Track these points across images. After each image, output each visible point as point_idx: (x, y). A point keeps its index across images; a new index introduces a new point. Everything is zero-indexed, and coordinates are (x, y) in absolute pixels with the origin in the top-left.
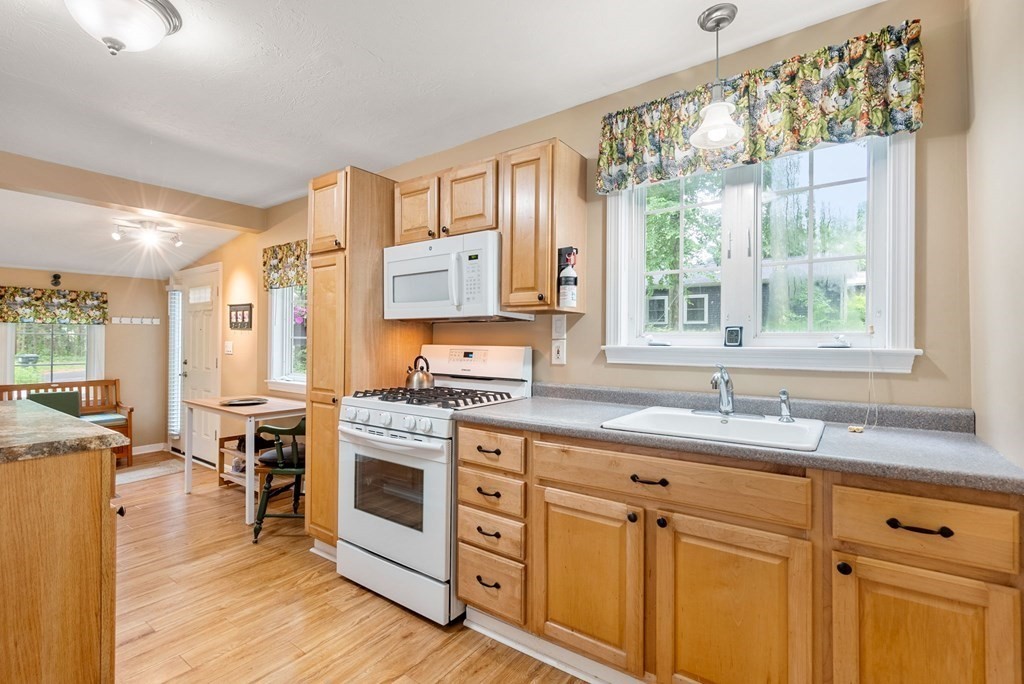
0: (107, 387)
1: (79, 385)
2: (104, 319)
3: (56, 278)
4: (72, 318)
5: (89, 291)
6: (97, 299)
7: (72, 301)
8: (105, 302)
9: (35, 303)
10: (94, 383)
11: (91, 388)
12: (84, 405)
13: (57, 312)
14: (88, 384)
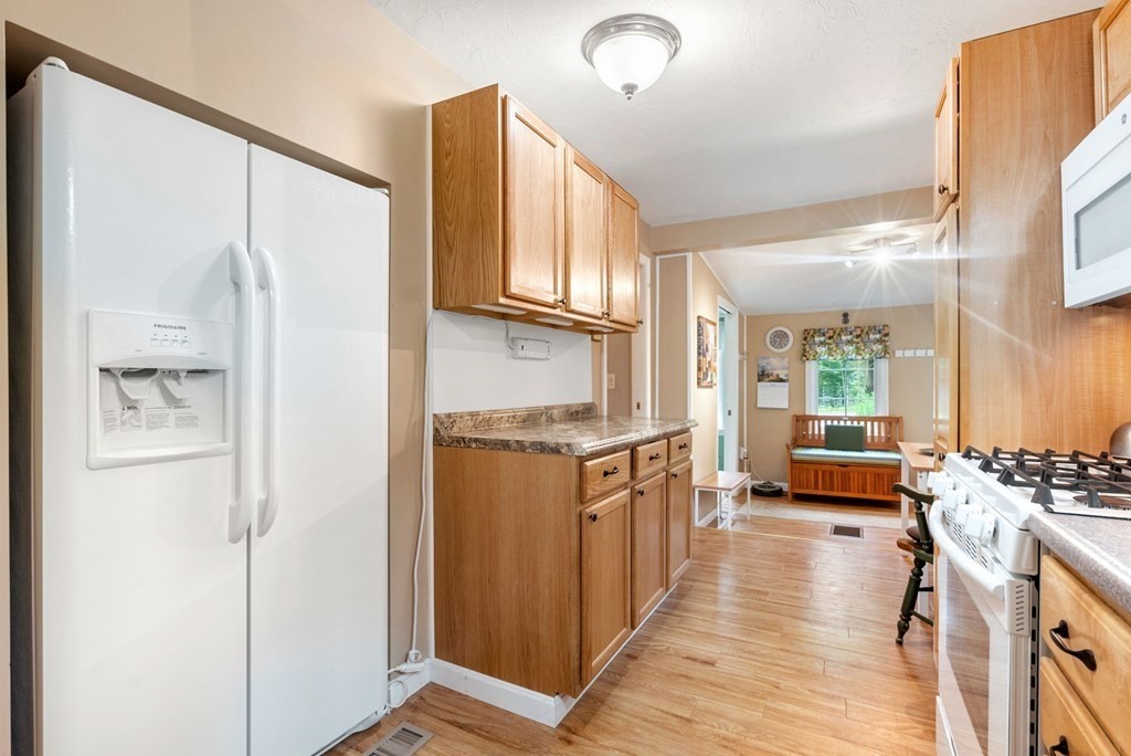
0: (890, 424)
1: (866, 419)
2: (886, 352)
3: (846, 315)
4: (858, 354)
5: (872, 324)
6: (880, 332)
7: (858, 337)
8: (887, 335)
9: (828, 341)
10: (879, 419)
11: (876, 424)
12: (869, 440)
13: (845, 348)
14: (873, 420)
